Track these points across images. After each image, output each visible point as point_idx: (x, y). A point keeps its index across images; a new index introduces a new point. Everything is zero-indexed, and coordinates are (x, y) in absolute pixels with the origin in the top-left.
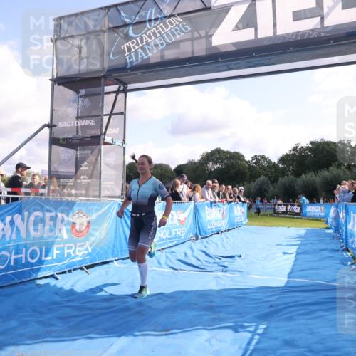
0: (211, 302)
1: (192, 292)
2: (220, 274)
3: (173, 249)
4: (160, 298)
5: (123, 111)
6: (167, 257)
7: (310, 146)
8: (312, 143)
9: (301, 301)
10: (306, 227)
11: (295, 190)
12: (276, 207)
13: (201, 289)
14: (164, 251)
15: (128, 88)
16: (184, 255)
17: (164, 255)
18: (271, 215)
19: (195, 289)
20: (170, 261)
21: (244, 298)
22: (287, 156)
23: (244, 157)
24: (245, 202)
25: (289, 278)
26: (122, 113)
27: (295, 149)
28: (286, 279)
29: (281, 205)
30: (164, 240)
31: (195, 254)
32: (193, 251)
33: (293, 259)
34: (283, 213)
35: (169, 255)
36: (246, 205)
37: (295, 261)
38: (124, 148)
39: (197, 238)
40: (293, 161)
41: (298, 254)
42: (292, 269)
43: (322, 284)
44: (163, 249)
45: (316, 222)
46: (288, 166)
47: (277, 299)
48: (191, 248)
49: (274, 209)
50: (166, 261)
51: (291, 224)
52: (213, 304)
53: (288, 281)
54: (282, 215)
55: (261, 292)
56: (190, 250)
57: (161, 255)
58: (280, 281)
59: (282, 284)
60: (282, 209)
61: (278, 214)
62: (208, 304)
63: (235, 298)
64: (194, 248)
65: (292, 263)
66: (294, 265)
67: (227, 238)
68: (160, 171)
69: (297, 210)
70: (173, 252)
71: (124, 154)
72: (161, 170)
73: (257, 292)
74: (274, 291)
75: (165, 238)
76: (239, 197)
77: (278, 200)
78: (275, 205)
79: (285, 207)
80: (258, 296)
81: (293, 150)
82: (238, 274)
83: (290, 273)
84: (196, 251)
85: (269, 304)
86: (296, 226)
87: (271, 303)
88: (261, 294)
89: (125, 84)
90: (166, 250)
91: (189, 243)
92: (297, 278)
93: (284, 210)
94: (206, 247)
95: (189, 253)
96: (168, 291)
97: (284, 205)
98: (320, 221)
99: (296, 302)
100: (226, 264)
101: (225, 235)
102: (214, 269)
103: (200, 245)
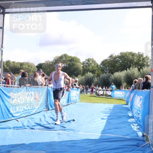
0: (54, 149)
1: (43, 143)
2: (61, 132)
3: (33, 116)
4: (22, 147)
5: (2, 26)
6: (28, 121)
7: (120, 55)
8: (121, 53)
9: (107, 147)
10: (114, 103)
11: (109, 81)
12: (98, 91)
13: (48, 141)
14: (26, 118)
15: (6, 11)
16: (39, 120)
17: (26, 120)
18: (94, 96)
19: (45, 141)
20: (30, 123)
21: (74, 146)
22: (106, 60)
23: (80, 60)
24: (79, 88)
25: (102, 134)
26: (1, 28)
27: (111, 56)
28: (100, 135)
29: (100, 90)
30: (26, 110)
31: (46, 120)
32: (45, 118)
33: (105, 123)
34: (102, 95)
35: (30, 120)
36: (79, 90)
37: (106, 124)
38: (2, 51)
39: (48, 110)
40: (109, 64)
41: (108, 119)
42: (104, 129)
43: (120, 137)
44: (26, 116)
45: (120, 101)
46: (106, 67)
47: (94, 146)
48: (44, 116)
49: (97, 92)
50: (28, 124)
51: (105, 101)
52: (55, 150)
53: (101, 135)
54: (101, 96)
55: (85, 143)
56: (43, 117)
57: (25, 120)
58: (97, 136)
59: (98, 138)
60: (101, 92)
61: (99, 95)
62: (52, 150)
63: (70, 146)
64: (46, 116)
65: (105, 125)
66: (105, 126)
67: (67, 109)
68: (27, 67)
69: (109, 93)
70: (33, 118)
71: (2, 55)
72: (29, 66)
73: (82, 143)
74: (92, 142)
75: (27, 109)
76: (75, 85)
77: (99, 87)
78: (97, 90)
79: (103, 92)
80: (83, 145)
81: (110, 57)
82: (72, 132)
83: (103, 131)
84: (47, 117)
85: (89, 150)
86: (109, 103)
87: (90, 149)
88: (85, 144)
89: (3, 8)
90: (28, 117)
91: (43, 113)
92: (106, 134)
93: (102, 93)
94: (53, 115)
95: (43, 119)
96: (27, 142)
97: (102, 90)
98: (122, 100)
99: (105, 148)
100: (65, 126)
101: (66, 108)
102: (58, 129)
103: (50, 114)
